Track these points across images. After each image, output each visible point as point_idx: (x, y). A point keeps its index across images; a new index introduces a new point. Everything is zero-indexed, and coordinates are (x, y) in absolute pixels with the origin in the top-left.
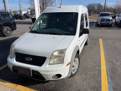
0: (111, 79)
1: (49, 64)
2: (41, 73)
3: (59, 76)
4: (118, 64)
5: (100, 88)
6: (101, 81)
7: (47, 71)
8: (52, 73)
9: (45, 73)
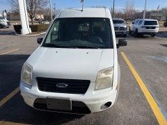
0: (159, 100)
1: (95, 90)
2: (86, 103)
3: (109, 104)
4: (157, 81)
5: (153, 113)
6: (149, 105)
7: (95, 100)
8: (101, 101)
9: (92, 103)
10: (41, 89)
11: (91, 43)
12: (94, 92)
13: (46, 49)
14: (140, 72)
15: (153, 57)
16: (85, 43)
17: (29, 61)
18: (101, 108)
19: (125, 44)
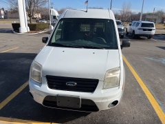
0: (160, 100)
1: (103, 89)
2: (95, 101)
3: (115, 103)
4: (157, 82)
5: (155, 112)
6: (150, 104)
7: (103, 99)
8: (109, 100)
9: (100, 101)
10: (51, 86)
11: (95, 44)
12: (102, 91)
13: (53, 48)
14: (139, 73)
15: (151, 59)
16: (89, 43)
17: (37, 60)
18: (109, 106)
19: (128, 45)
